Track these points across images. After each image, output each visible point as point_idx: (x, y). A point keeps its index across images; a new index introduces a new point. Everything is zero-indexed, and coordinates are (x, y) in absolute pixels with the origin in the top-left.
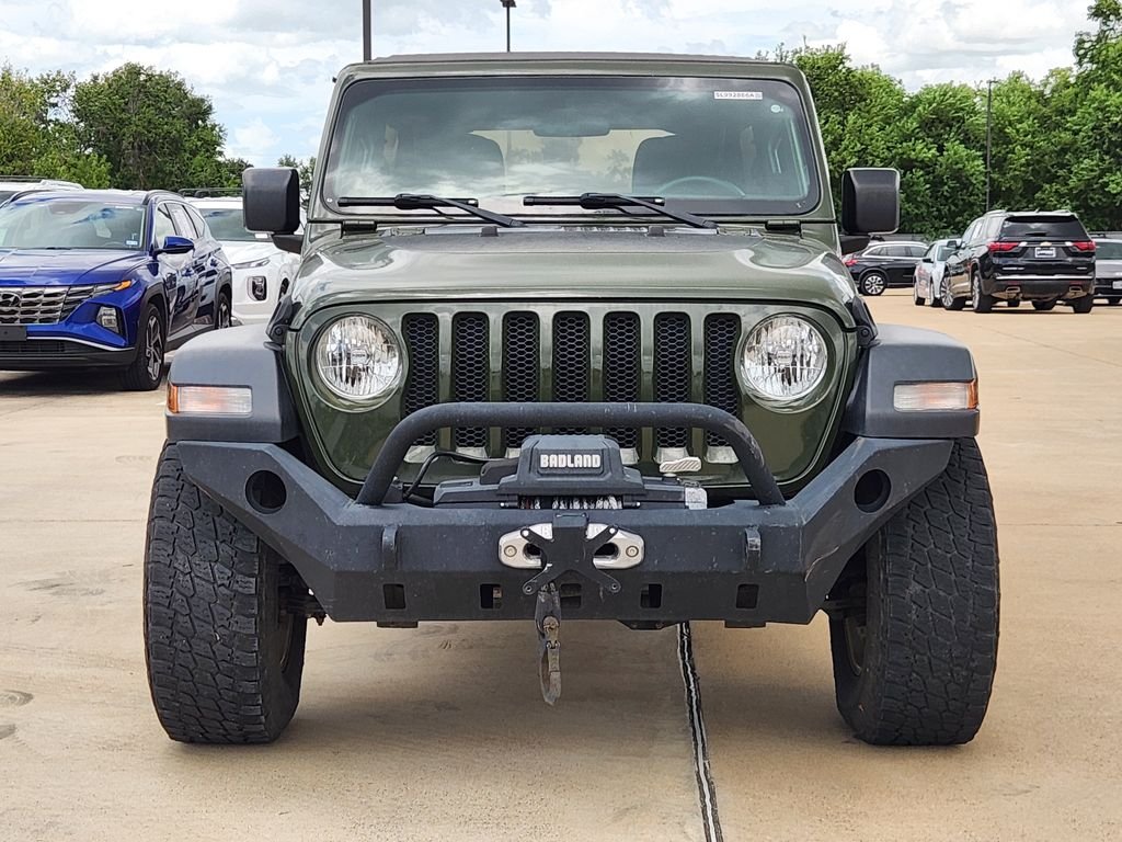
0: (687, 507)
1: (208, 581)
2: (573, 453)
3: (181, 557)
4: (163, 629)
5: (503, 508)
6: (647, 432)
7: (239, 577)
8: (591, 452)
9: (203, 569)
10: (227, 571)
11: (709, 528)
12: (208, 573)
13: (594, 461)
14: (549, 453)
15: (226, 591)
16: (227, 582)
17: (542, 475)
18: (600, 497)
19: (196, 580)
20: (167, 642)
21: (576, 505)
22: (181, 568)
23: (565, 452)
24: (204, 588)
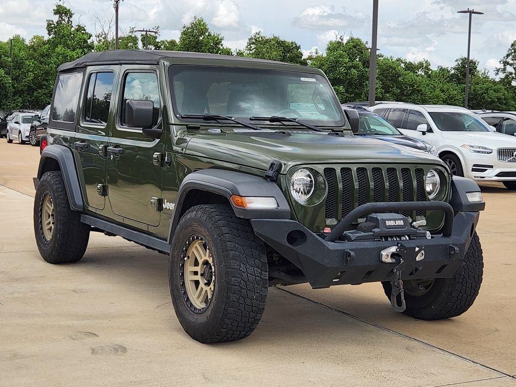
0: (427, 238)
1: (253, 275)
2: (395, 220)
3: (242, 265)
4: (236, 295)
5: (377, 241)
6: (415, 212)
7: (263, 273)
8: (400, 219)
9: (251, 270)
10: (259, 270)
11: (439, 245)
12: (252, 272)
13: (401, 223)
14: (388, 220)
15: (259, 279)
16: (259, 275)
17: (387, 228)
18: (402, 236)
19: (249, 275)
20: (237, 300)
21: (389, 239)
22: (243, 270)
23: (393, 220)
24: (251, 278)
